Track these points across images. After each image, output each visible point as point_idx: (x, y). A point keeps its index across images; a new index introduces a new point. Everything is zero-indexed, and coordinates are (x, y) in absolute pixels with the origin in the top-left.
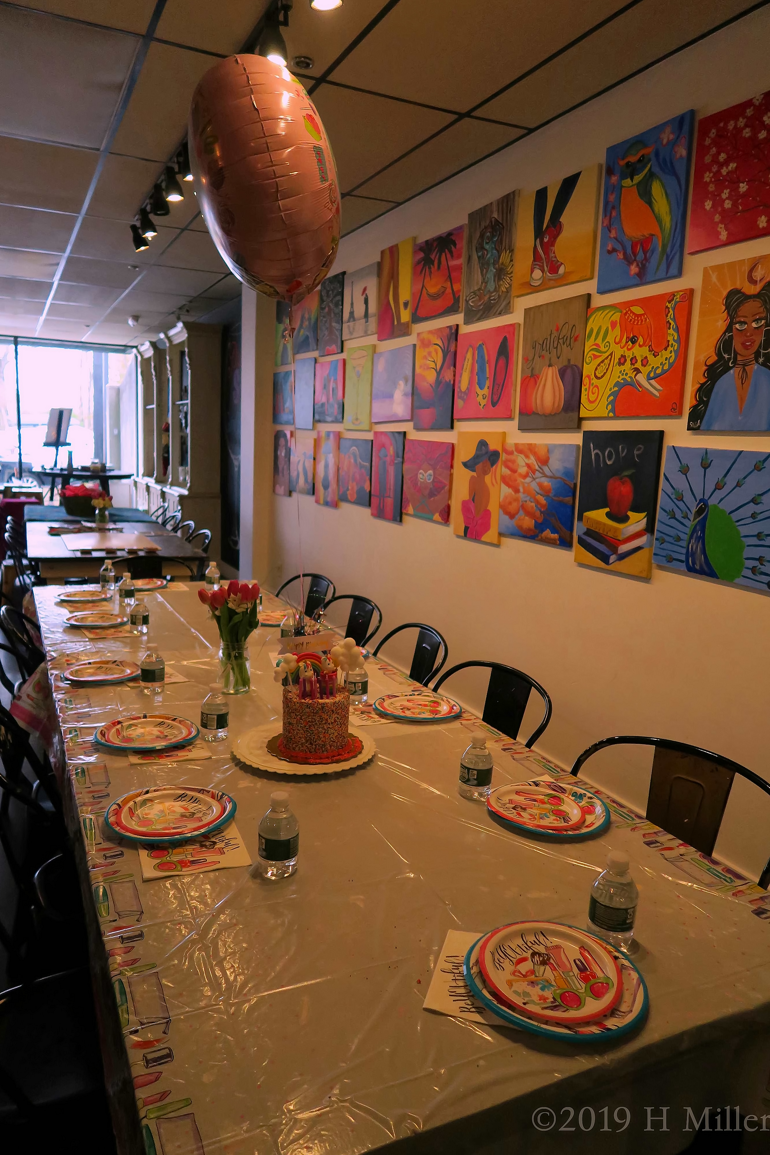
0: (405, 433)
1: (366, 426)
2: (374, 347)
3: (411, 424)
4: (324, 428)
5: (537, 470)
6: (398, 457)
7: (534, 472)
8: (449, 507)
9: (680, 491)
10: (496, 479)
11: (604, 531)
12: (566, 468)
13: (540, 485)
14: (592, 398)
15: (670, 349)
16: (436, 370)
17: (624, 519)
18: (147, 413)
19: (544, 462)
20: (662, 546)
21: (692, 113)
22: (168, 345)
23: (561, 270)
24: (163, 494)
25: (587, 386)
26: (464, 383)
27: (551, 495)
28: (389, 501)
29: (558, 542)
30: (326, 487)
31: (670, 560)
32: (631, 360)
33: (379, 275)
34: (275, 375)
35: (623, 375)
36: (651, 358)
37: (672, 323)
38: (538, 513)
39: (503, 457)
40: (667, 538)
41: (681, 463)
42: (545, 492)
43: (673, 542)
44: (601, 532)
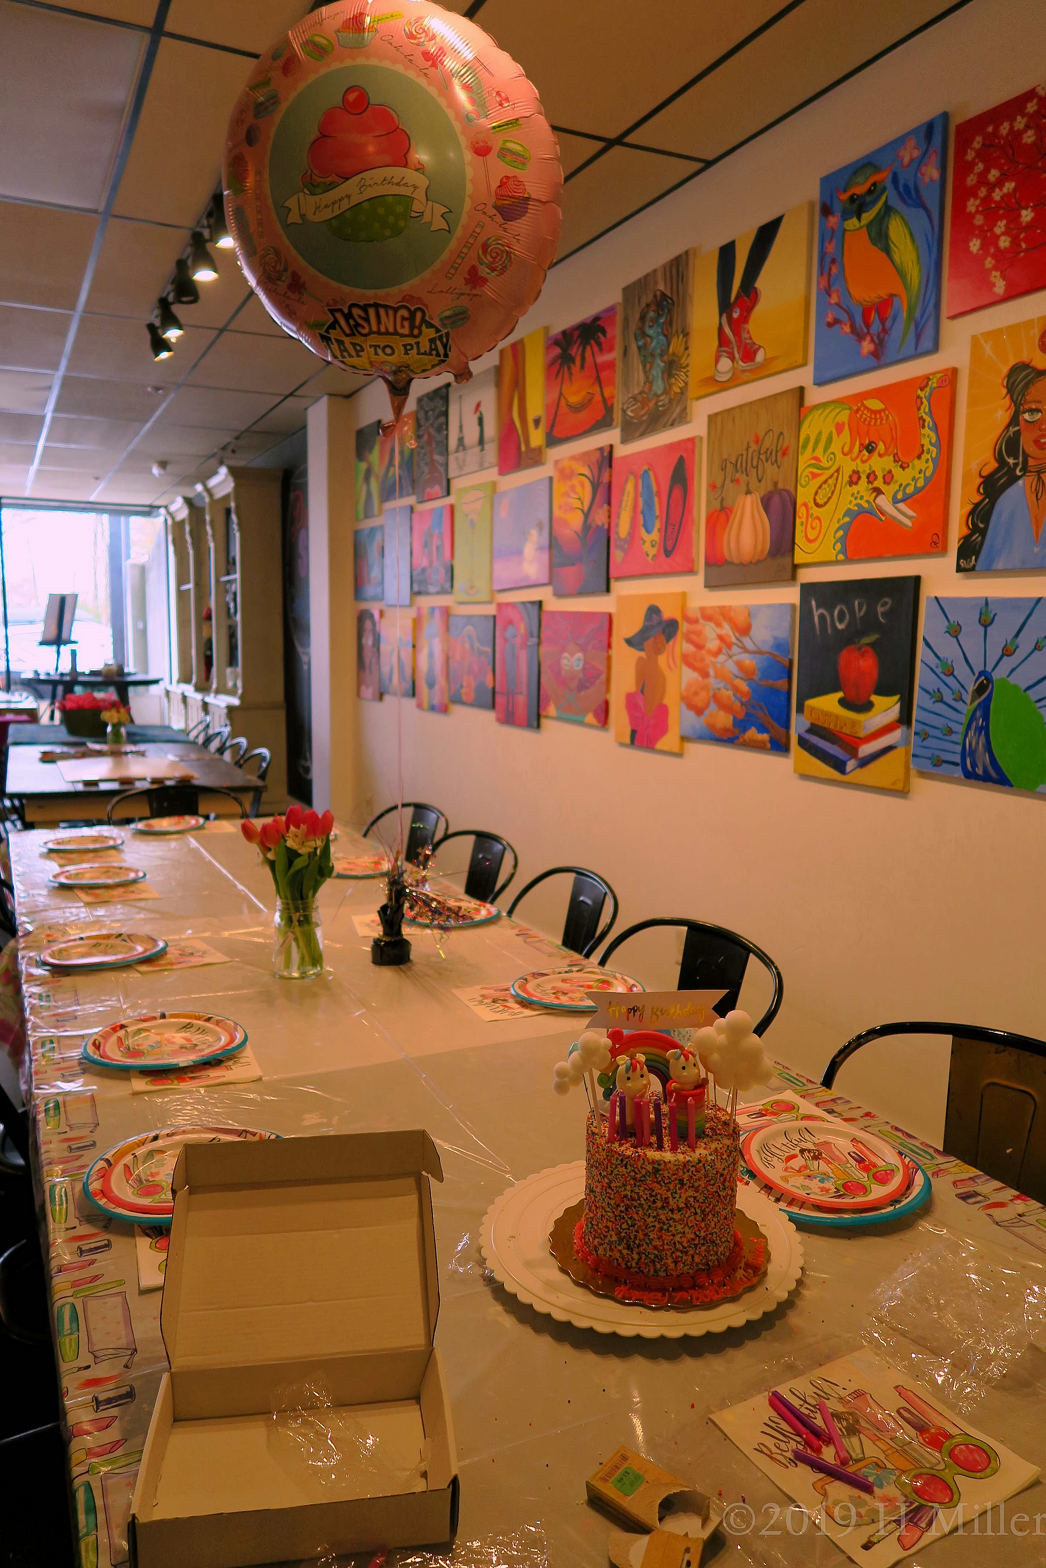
0: (540, 603)
1: (484, 596)
2: (494, 484)
3: (549, 590)
4: (425, 602)
5: (734, 644)
6: (532, 636)
7: (729, 646)
8: (607, 703)
9: (949, 662)
10: (673, 658)
11: (836, 726)
12: (775, 638)
13: (739, 665)
14: (812, 534)
15: (925, 456)
16: (583, 511)
17: (866, 707)
18: (182, 596)
19: (745, 631)
20: (925, 743)
21: (945, 116)
22: (207, 500)
23: (760, 357)
24: (205, 706)
25: (804, 520)
26: (623, 527)
27: (756, 678)
28: (521, 699)
29: (769, 745)
30: (431, 685)
31: (938, 763)
32: (868, 477)
33: (498, 384)
34: (356, 533)
35: (856, 498)
36: (897, 471)
37: (928, 419)
38: (737, 705)
39: (684, 627)
40: (931, 731)
41: (948, 620)
42: (747, 674)
43: (941, 736)
44: (832, 727)
